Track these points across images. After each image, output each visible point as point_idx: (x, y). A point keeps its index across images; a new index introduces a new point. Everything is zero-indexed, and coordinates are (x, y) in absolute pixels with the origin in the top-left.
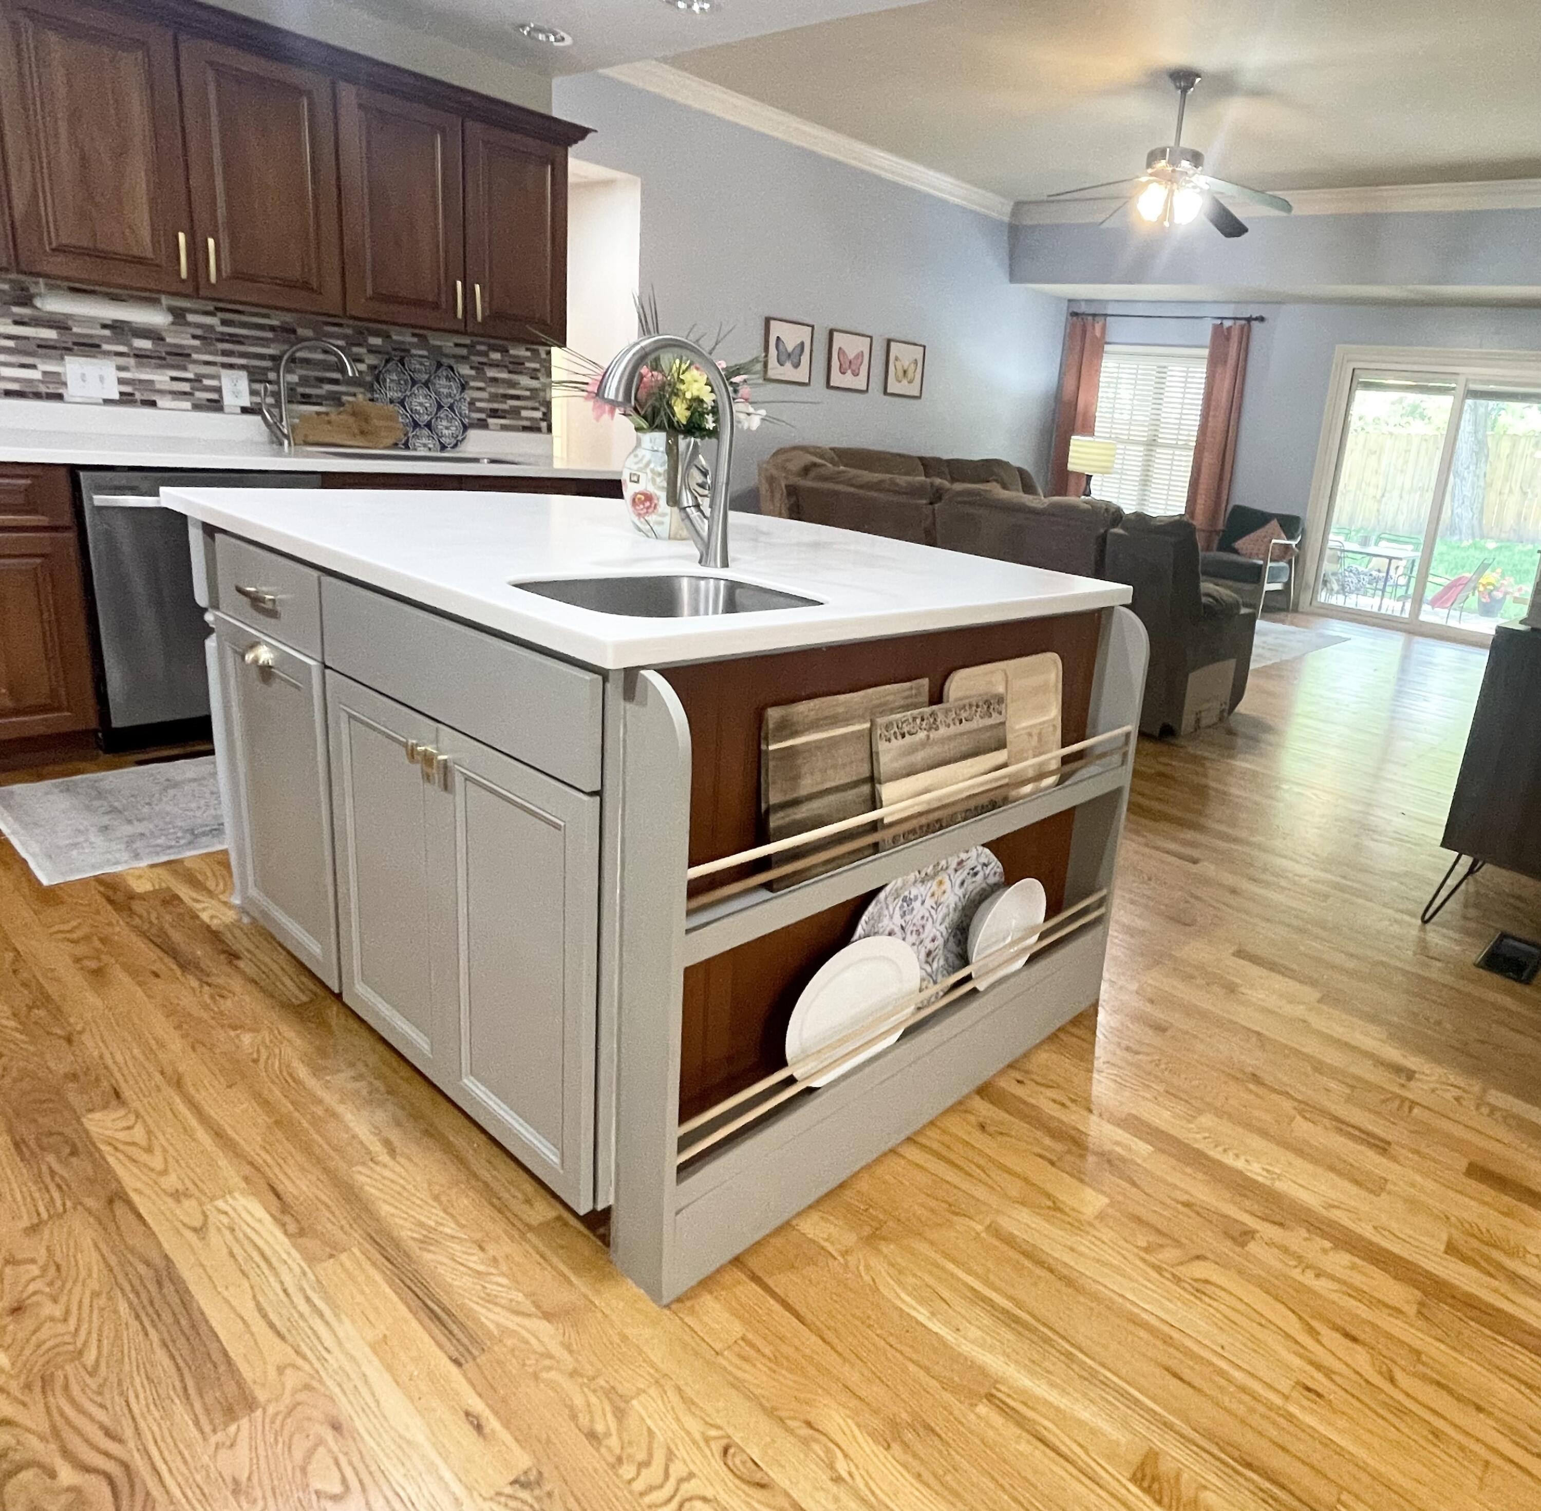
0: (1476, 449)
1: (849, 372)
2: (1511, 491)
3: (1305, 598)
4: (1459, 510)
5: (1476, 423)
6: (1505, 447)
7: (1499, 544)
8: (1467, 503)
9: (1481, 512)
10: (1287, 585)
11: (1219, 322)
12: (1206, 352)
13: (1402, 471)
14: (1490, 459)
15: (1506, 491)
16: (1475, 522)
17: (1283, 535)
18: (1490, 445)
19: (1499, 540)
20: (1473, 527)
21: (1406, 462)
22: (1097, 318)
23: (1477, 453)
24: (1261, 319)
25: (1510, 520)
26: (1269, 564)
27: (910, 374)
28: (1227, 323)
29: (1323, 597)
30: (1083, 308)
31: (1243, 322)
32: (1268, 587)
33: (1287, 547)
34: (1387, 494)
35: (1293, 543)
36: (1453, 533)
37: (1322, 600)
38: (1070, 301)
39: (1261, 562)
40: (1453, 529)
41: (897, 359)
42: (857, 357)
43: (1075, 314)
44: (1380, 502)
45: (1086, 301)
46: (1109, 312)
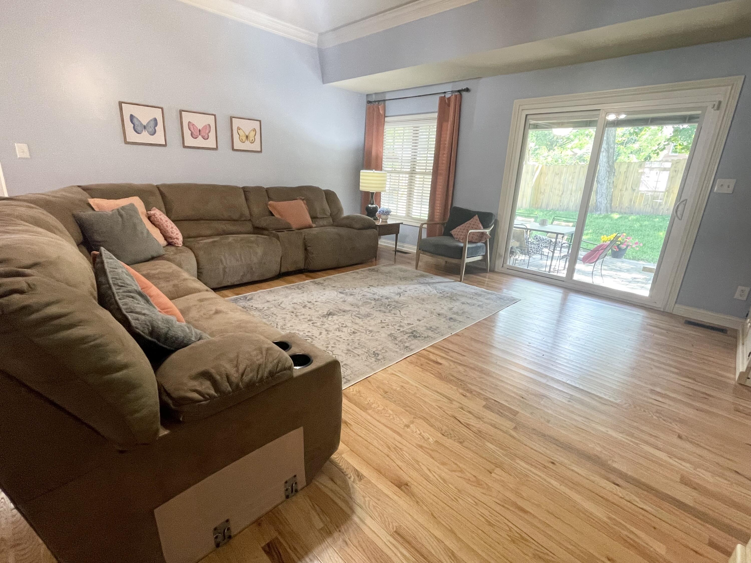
0: (608, 169)
1: (200, 137)
2: (626, 189)
3: (499, 263)
4: (600, 200)
5: (608, 157)
6: (623, 169)
7: (621, 216)
8: (604, 196)
9: (611, 200)
10: (485, 257)
11: (443, 95)
12: (436, 115)
13: (571, 182)
14: (616, 174)
15: (624, 189)
16: (608, 205)
17: (481, 226)
18: (615, 167)
19: (620, 213)
20: (607, 207)
21: (573, 178)
22: (380, 103)
23: (609, 172)
24: (467, 90)
25: (626, 203)
26: (468, 246)
27: (251, 138)
28: (448, 96)
29: (510, 262)
30: (373, 98)
31: (457, 94)
32: (468, 260)
33: (483, 233)
34: (564, 193)
35: (488, 231)
36: (597, 210)
37: (511, 264)
38: (367, 95)
39: (462, 245)
40: (597, 209)
41: (239, 128)
42: (205, 127)
43: (369, 102)
44: (561, 196)
45: (376, 94)
46: (387, 98)
